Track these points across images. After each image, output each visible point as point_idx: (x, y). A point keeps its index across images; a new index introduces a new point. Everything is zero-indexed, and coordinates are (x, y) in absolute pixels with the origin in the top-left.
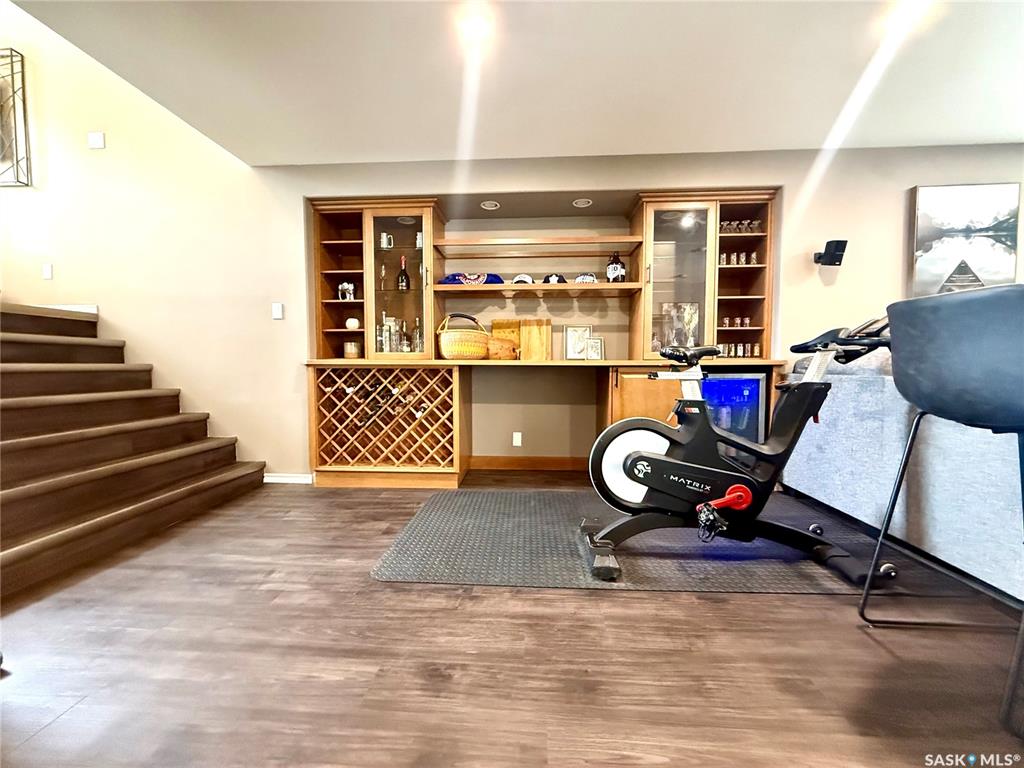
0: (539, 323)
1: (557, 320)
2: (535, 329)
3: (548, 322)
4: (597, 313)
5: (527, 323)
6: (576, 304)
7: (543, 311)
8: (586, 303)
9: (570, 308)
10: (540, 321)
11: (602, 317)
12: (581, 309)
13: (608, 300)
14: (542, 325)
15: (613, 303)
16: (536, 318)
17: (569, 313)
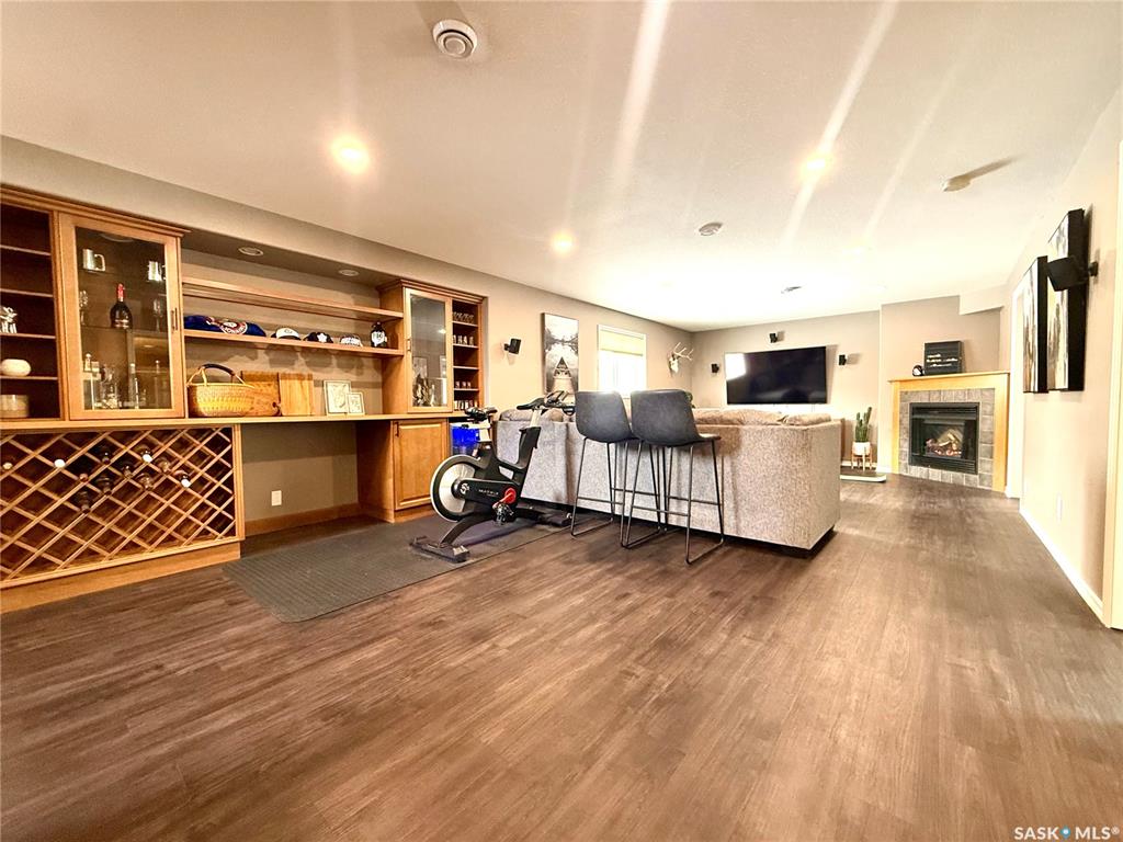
0: (300, 377)
1: (317, 375)
2: (296, 383)
3: (310, 377)
4: (354, 371)
5: (286, 377)
6: (334, 361)
7: (300, 365)
8: (343, 361)
9: (328, 365)
10: (301, 375)
11: (358, 374)
12: (339, 366)
13: (363, 359)
14: (304, 379)
15: (368, 362)
16: (295, 372)
17: (328, 369)
